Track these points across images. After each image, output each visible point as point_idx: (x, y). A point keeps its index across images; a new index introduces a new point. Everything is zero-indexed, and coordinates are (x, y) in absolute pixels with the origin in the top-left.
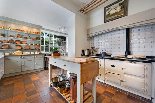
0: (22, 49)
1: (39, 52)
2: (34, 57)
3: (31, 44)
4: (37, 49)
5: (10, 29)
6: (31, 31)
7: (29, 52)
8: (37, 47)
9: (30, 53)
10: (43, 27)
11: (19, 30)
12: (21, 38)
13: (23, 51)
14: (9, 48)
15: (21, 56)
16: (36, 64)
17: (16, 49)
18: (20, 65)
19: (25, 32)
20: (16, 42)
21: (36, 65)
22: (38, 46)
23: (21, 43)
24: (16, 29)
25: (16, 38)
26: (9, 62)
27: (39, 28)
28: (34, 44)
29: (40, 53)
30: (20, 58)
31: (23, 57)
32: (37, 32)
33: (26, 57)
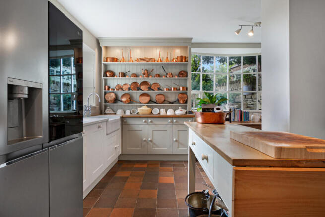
0: (151, 101)
1: (186, 109)
2: (171, 122)
3: (169, 90)
4: (181, 102)
5: (133, 61)
6: (167, 57)
7: (164, 110)
8: (180, 95)
9: (166, 112)
10: (193, 41)
11: (145, 60)
12: (148, 77)
13: (152, 108)
14: (131, 100)
15: (147, 117)
16: (176, 141)
17: (141, 103)
18: (144, 139)
19: (156, 62)
20: (142, 87)
21: (176, 143)
22: (182, 94)
23: (150, 89)
24: (141, 59)
25: (140, 78)
26: (128, 130)
27: (185, 45)
28: (174, 88)
29: (186, 113)
30: (145, 122)
31: (150, 121)
32: (181, 56)
33: (156, 121)
